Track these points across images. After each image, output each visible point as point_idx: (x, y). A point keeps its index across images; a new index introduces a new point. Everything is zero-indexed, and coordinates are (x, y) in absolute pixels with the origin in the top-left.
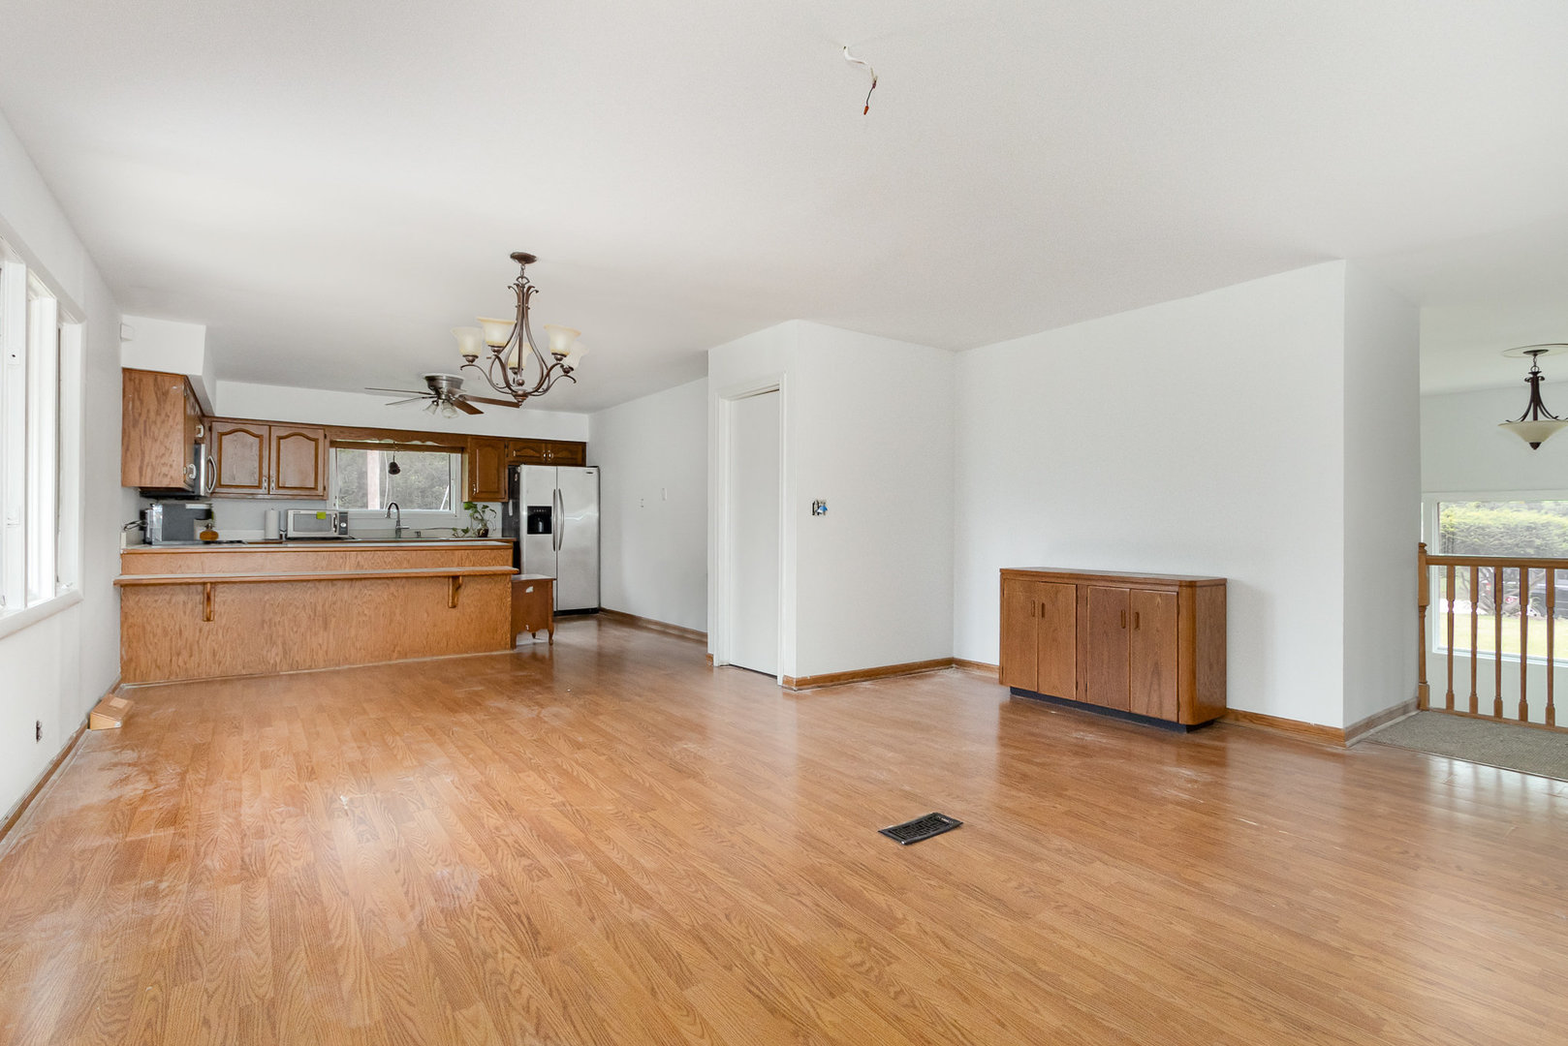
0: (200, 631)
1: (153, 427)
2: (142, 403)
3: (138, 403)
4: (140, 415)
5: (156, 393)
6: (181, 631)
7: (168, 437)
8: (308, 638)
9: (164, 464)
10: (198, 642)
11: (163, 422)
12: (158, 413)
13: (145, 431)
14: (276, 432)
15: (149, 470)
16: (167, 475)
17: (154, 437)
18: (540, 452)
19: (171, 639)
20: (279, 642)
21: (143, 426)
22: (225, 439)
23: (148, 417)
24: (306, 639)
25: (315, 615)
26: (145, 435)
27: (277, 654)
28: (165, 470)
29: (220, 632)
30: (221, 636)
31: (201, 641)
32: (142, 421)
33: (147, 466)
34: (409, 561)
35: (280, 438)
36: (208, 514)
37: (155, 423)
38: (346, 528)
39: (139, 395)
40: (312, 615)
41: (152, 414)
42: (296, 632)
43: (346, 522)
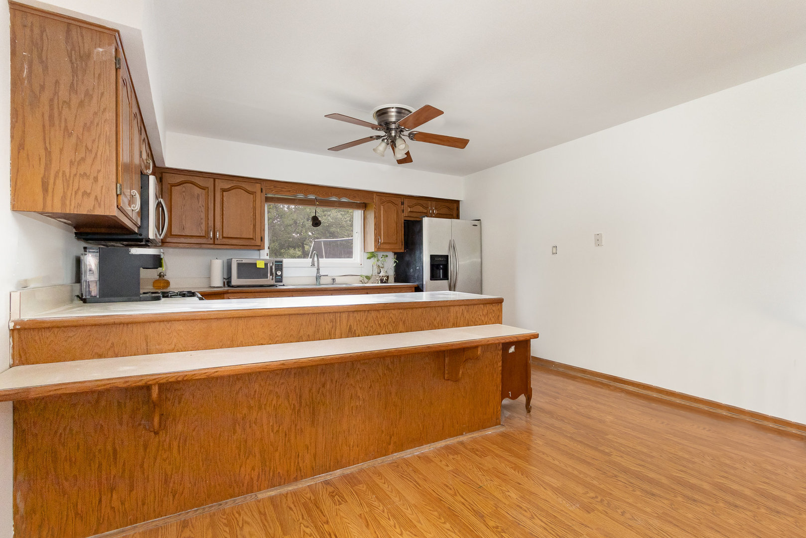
0: (146, 447)
1: (65, 111)
2: (46, 69)
3: (38, 68)
4: (42, 87)
5: (70, 57)
6: (115, 451)
7: (89, 130)
8: (293, 438)
9: (85, 175)
10: (142, 466)
11: (81, 104)
12: (72, 88)
13: (51, 117)
14: (220, 185)
15: (59, 182)
16: (89, 195)
17: (66, 129)
18: (426, 208)
19: (100, 465)
20: (256, 450)
21: (47, 108)
22: (176, 190)
23: (56, 93)
24: (289, 441)
25: (301, 405)
26: (52, 124)
27: (253, 469)
28: (86, 185)
29: (175, 444)
30: (175, 451)
31: (146, 465)
32: (45, 97)
33: (56, 176)
34: (404, 323)
35: (224, 190)
36: (157, 262)
37: (68, 103)
38: (281, 276)
39: (40, 57)
40: (297, 406)
41: (63, 93)
42: (278, 431)
43: (281, 270)
